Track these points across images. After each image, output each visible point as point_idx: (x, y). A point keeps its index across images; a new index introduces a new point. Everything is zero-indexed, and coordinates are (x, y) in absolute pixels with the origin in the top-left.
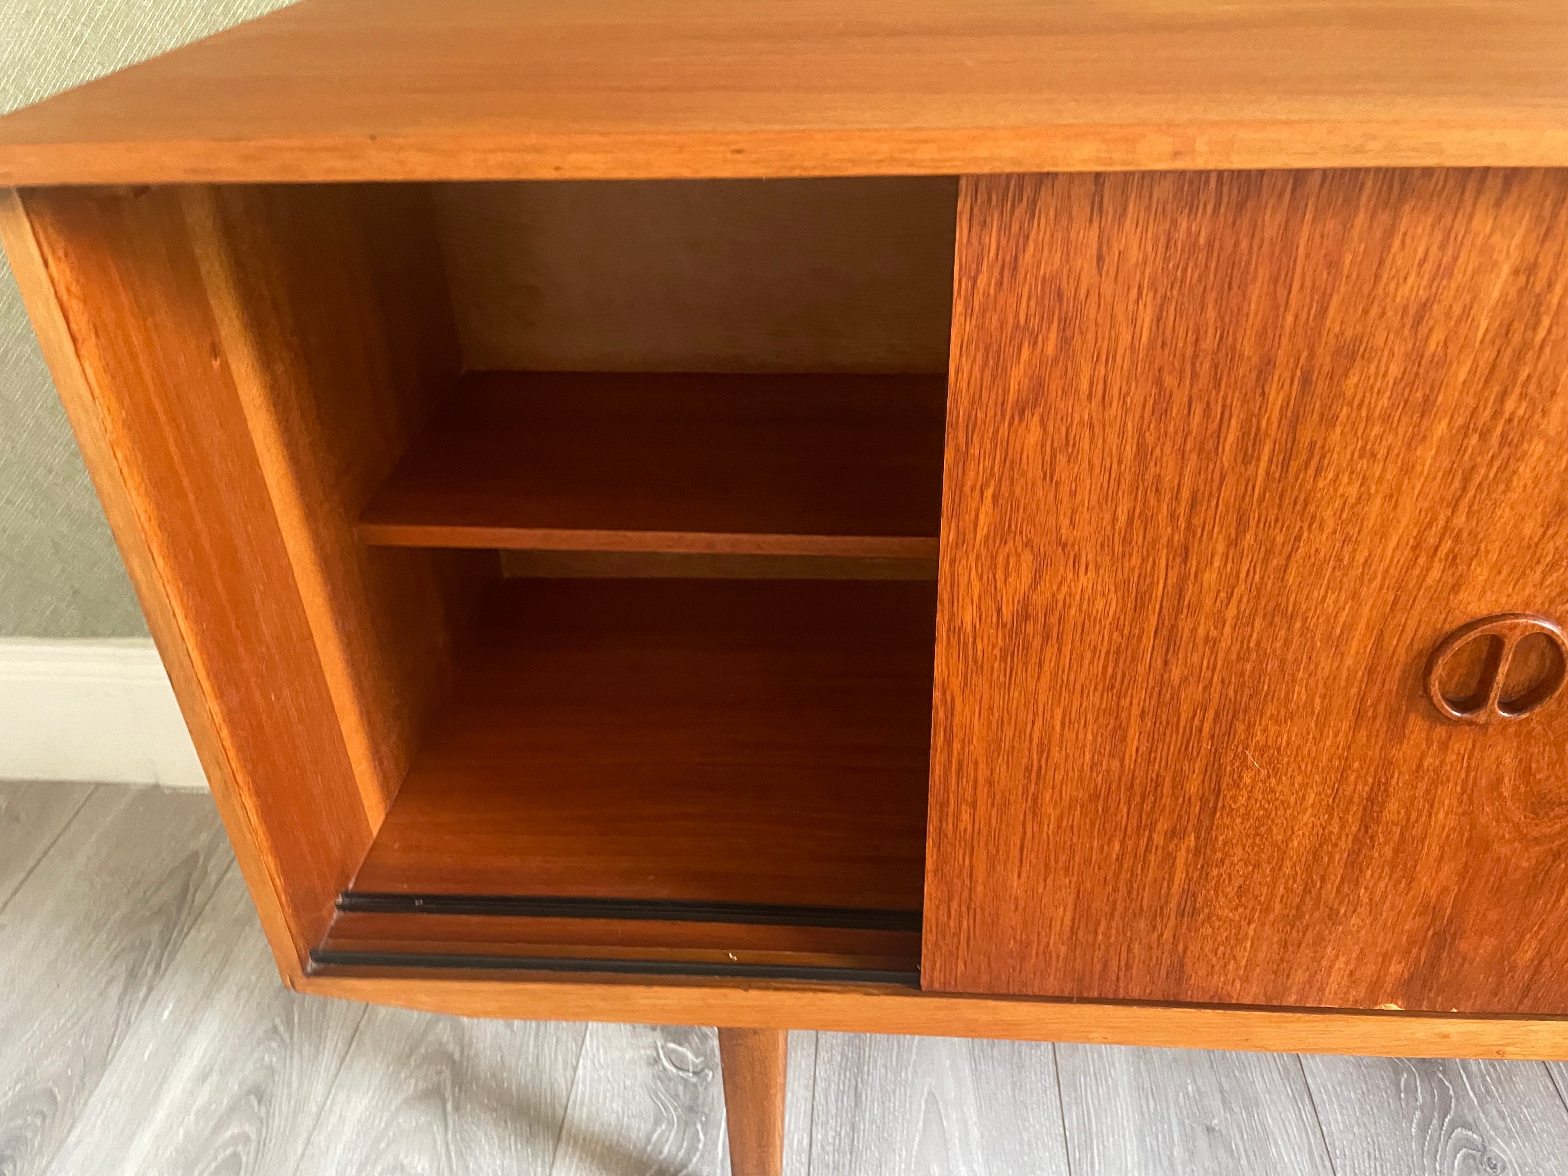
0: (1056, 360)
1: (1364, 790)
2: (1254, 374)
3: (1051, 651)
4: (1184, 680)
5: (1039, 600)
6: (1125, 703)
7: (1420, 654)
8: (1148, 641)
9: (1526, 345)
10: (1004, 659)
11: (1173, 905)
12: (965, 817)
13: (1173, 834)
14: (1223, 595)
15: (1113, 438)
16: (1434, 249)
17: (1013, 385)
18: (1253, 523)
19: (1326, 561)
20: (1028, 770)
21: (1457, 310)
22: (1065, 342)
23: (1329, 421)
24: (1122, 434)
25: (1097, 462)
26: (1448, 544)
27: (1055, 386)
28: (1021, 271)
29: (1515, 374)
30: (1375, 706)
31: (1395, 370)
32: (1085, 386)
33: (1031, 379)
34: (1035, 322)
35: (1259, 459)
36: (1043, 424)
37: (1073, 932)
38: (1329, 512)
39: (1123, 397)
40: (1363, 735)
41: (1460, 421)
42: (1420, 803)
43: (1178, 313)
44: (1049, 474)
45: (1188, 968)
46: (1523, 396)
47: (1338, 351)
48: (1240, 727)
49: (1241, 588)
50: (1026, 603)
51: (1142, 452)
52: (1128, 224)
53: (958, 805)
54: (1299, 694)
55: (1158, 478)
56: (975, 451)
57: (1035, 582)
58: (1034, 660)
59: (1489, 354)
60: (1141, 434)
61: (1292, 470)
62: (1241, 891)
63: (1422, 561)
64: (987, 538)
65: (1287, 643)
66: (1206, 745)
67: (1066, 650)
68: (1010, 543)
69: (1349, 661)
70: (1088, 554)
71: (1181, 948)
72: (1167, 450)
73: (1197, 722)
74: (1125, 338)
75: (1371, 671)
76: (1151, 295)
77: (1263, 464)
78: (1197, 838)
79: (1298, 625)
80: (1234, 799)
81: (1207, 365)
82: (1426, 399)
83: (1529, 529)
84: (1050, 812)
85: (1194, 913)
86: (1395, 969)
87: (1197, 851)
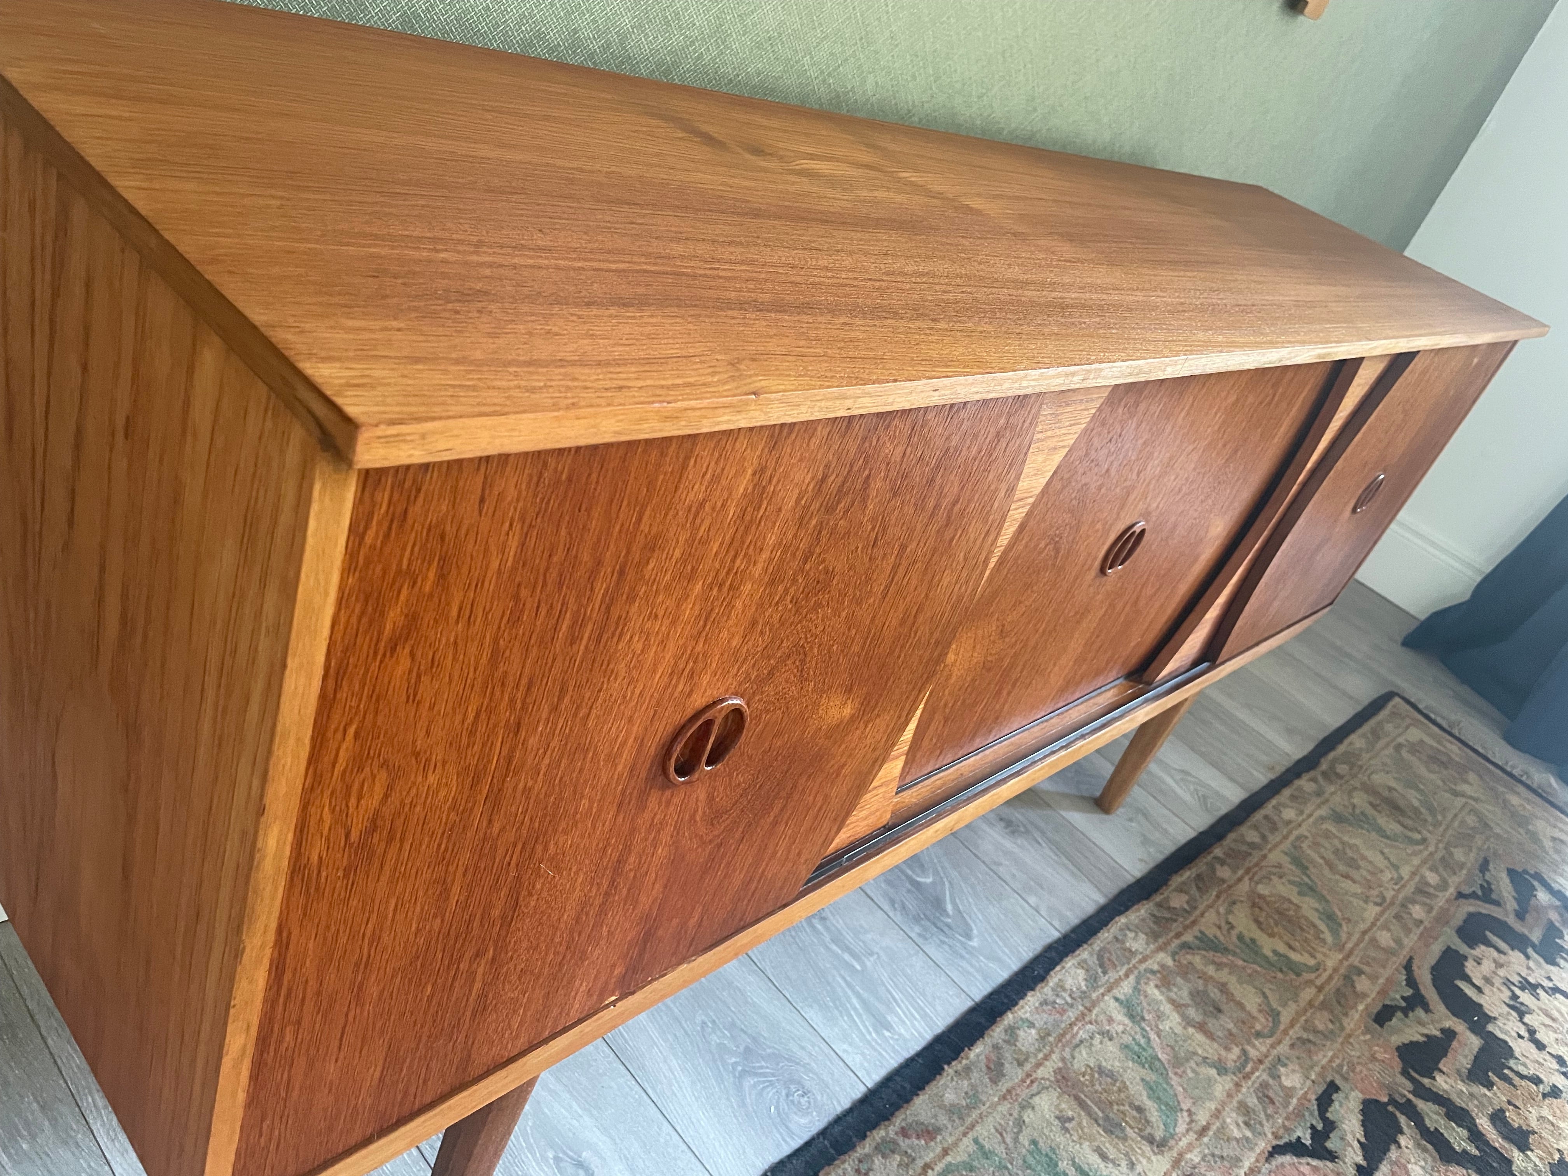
0: (431, 595)
2: (587, 575)
4: (502, 828)
6: (451, 869)
7: (664, 746)
8: (479, 811)
11: (470, 1013)
13: (477, 956)
14: (541, 751)
15: (473, 650)
16: (712, 464)
17: (389, 627)
18: (570, 688)
20: (357, 964)
21: (719, 504)
22: (442, 576)
24: (481, 645)
25: (456, 675)
26: (690, 666)
27: (428, 617)
28: (410, 521)
29: (743, 543)
30: (631, 794)
31: (677, 553)
32: (454, 613)
33: (407, 616)
34: (416, 566)
35: (582, 639)
36: (412, 655)
38: (623, 665)
39: (486, 614)
42: (648, 849)
43: (539, 536)
44: (413, 697)
45: (474, 1056)
47: (645, 546)
49: (556, 740)
50: (375, 818)
51: (494, 657)
55: (505, 674)
60: (496, 641)
61: (603, 640)
62: (522, 974)
64: (345, 770)
68: (367, 770)
69: (619, 769)
70: (438, 754)
71: (470, 1041)
72: (515, 650)
73: (508, 858)
74: (495, 564)
75: (632, 770)
76: (519, 527)
77: (584, 642)
78: (495, 950)
79: (590, 755)
80: (526, 906)
81: (554, 575)
82: (693, 568)
83: (735, 642)
85: (485, 1008)
86: (617, 971)
87: (494, 960)
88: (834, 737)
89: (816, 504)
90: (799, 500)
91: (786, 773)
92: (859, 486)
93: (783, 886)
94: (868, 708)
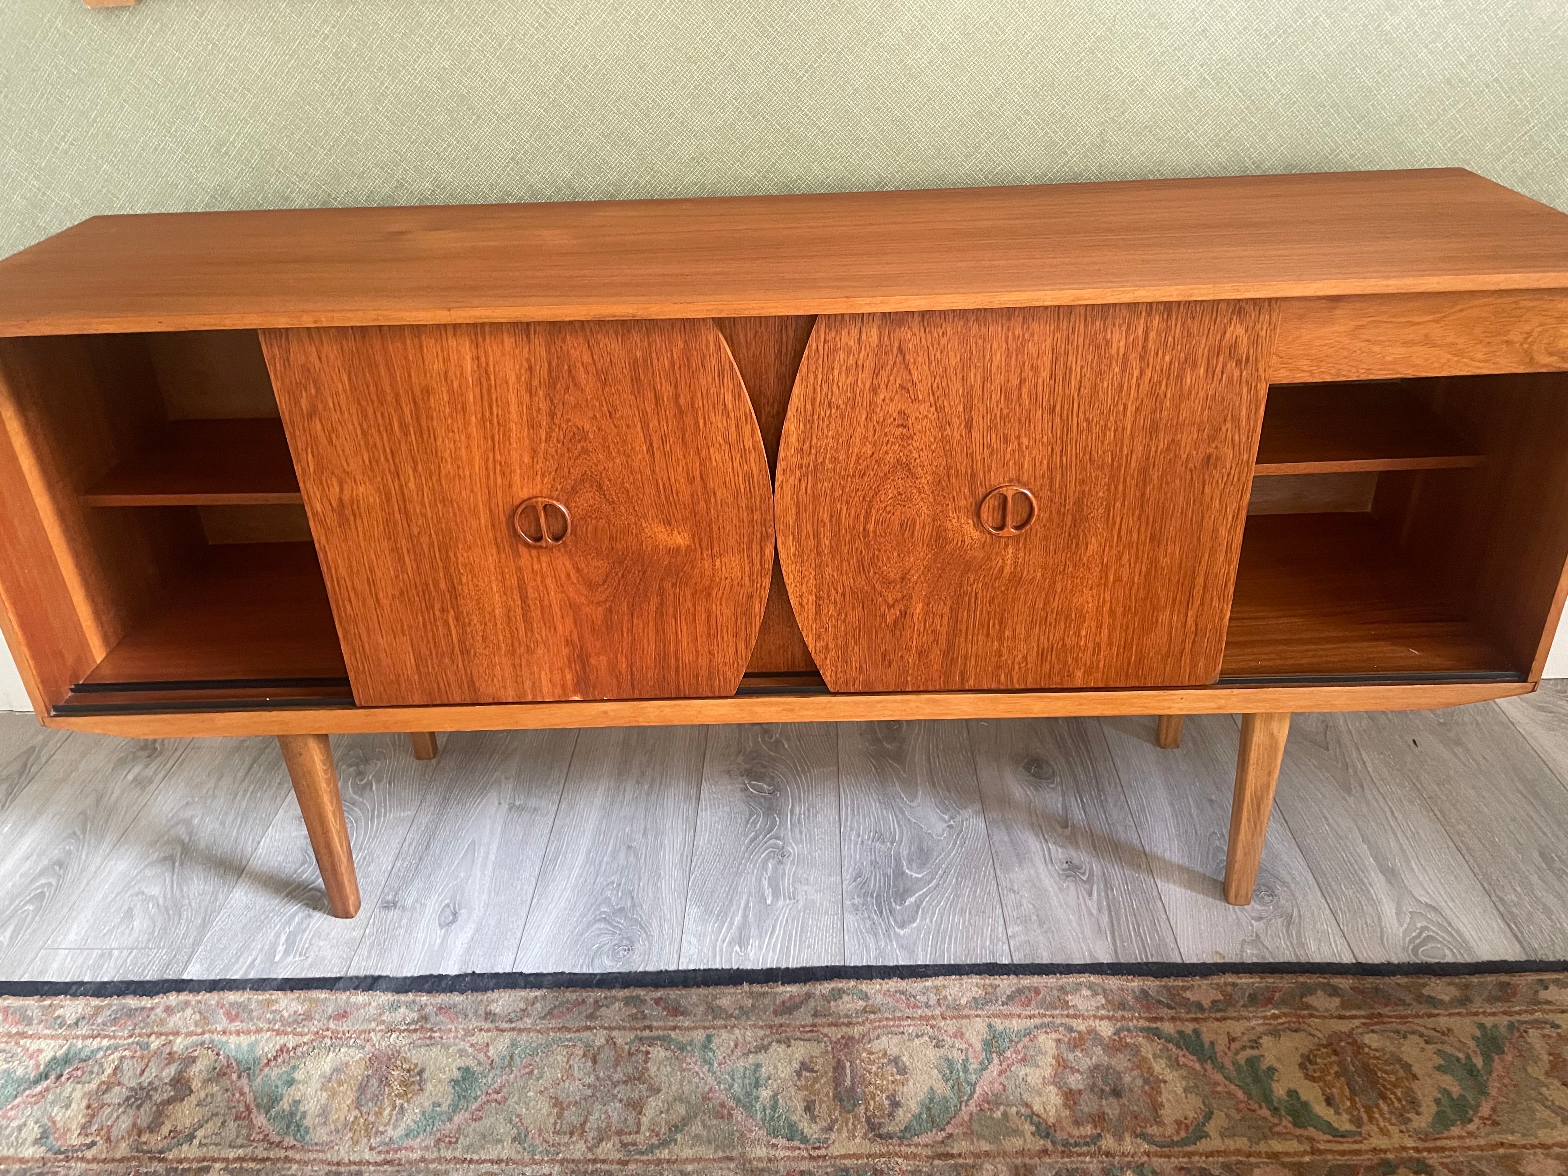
0: (317, 396)
1: (515, 582)
2: (394, 401)
3: (359, 521)
4: (419, 533)
5: (346, 498)
6: (399, 546)
7: (507, 516)
8: (397, 515)
9: (490, 386)
10: (340, 527)
11: (457, 649)
12: (348, 607)
13: (443, 610)
14: (420, 493)
15: (350, 427)
16: (439, 351)
17: (304, 406)
18: (419, 461)
19: (454, 477)
20: (368, 581)
21: (458, 373)
22: (318, 389)
23: (430, 418)
24: (353, 425)
25: (348, 437)
26: (498, 467)
27: (320, 406)
28: (292, 362)
29: (491, 399)
30: (502, 541)
31: (446, 398)
32: (331, 405)
33: (310, 404)
34: (303, 381)
35: (410, 434)
36: (321, 422)
37: (417, 666)
38: (447, 455)
39: (348, 410)
40: (503, 556)
41: (479, 416)
42: (541, 588)
43: (356, 377)
44: (331, 442)
45: (477, 684)
46: (498, 406)
47: (422, 390)
48: (451, 555)
49: (425, 489)
50: (341, 500)
51: (364, 433)
52: (325, 346)
53: (343, 602)
54: (470, 538)
55: (375, 443)
56: (297, 433)
57: (342, 490)
58: (353, 527)
59: (477, 390)
60: (361, 425)
61: (425, 437)
62: (484, 639)
63: (491, 474)
64: (315, 472)
65: (455, 514)
66: (440, 564)
67: (365, 522)
68: (325, 474)
69: (483, 522)
70: (359, 477)
71: (469, 672)
72: (373, 432)
73: (432, 552)
74: (340, 387)
75: (493, 526)
77: (413, 436)
78: (454, 611)
79: (455, 505)
80: (463, 591)
81: (375, 397)
82: (463, 408)
83: (526, 460)
84: (385, 602)
85: (468, 652)
86: (569, 676)
87: (457, 619)
88: (679, 558)
89: (535, 383)
90: (518, 378)
91: (644, 573)
92: (566, 375)
93: (710, 677)
94: (704, 545)
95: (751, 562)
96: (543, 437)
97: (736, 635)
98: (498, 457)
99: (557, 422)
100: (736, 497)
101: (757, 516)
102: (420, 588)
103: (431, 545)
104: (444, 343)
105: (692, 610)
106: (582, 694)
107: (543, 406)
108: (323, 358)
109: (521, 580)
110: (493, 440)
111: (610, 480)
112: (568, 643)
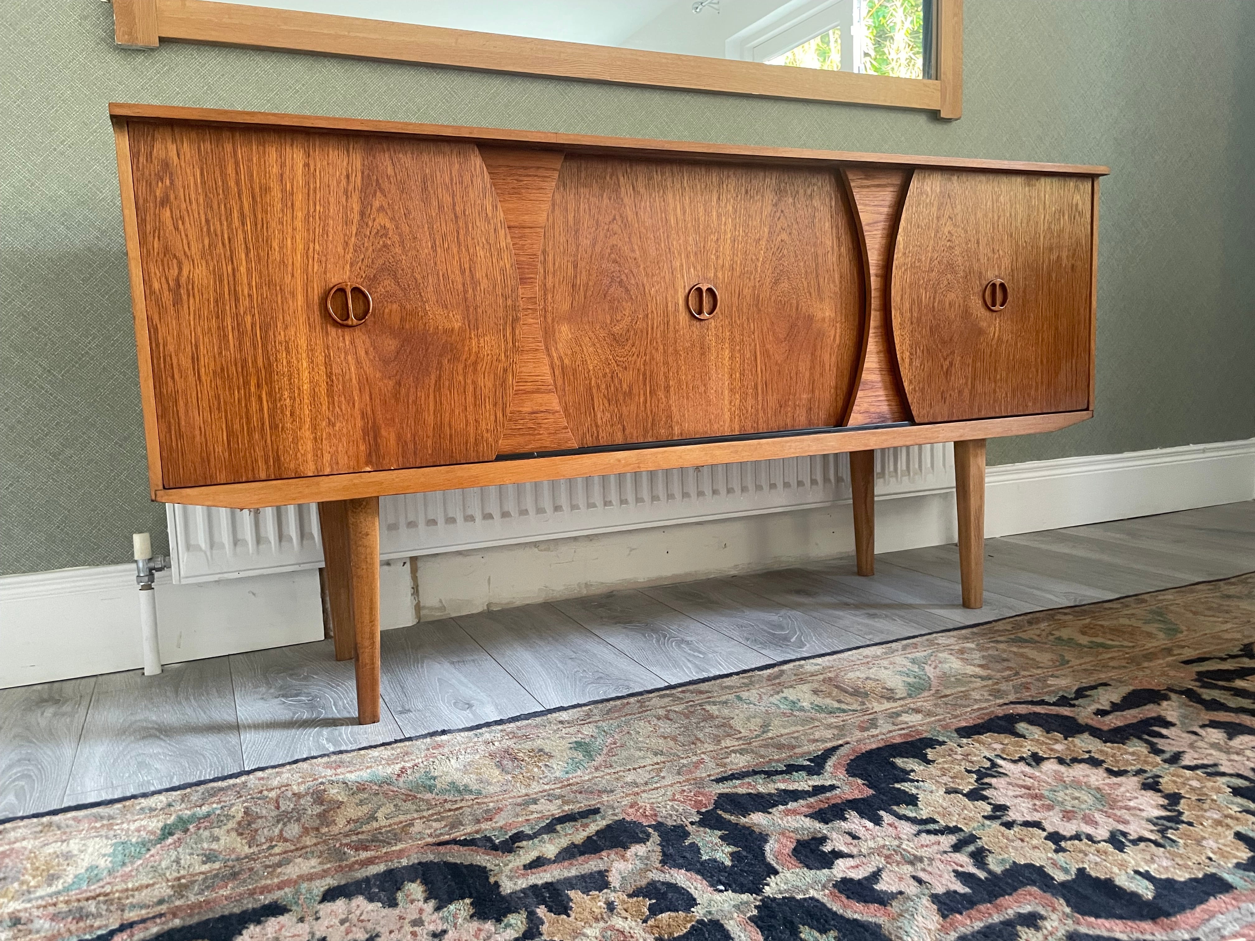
0: (170, 187)
1: (322, 359)
2: (237, 194)
3: (192, 301)
6: (225, 324)
7: (321, 298)
9: (315, 189)
10: (174, 306)
14: (249, 276)
17: (158, 196)
18: (252, 248)
19: (280, 262)
20: (193, 358)
21: (291, 177)
22: (172, 182)
24: (199, 214)
25: (193, 224)
26: (316, 256)
27: (172, 197)
29: (315, 198)
30: (314, 320)
31: (279, 196)
32: (182, 196)
33: (164, 193)
34: (161, 174)
35: (247, 224)
36: (171, 210)
37: (228, 445)
38: (275, 244)
39: (196, 200)
40: (314, 335)
42: (344, 364)
43: (208, 174)
47: (261, 188)
48: (270, 333)
50: (177, 280)
51: (207, 221)
52: (185, 145)
53: (166, 378)
54: (287, 318)
55: (215, 231)
56: (148, 218)
57: (180, 272)
58: (186, 306)
60: (205, 214)
61: (259, 229)
64: (158, 253)
65: (277, 295)
66: (260, 342)
67: (198, 301)
68: (168, 257)
69: (299, 304)
70: (197, 260)
71: (275, 447)
72: (216, 220)
73: (254, 331)
74: (192, 181)
75: (308, 307)
76: (197, 167)
77: (249, 226)
78: (268, 387)
79: (278, 288)
80: (277, 367)
81: (221, 191)
82: (292, 204)
83: (340, 250)
84: (206, 379)
85: (277, 427)
86: (362, 448)
87: (270, 394)
88: (453, 337)
89: (351, 187)
90: (339, 183)
91: (427, 350)
92: (374, 184)
93: (476, 444)
94: (472, 327)
95: (506, 341)
96: (354, 232)
97: (495, 405)
98: (317, 247)
99: (366, 220)
100: (494, 288)
101: (509, 302)
102: (239, 365)
103: (253, 325)
104: (283, 151)
105: (463, 382)
106: (373, 466)
107: (356, 208)
108: (182, 157)
109: (328, 356)
110: (314, 233)
111: (403, 270)
112: (363, 415)
